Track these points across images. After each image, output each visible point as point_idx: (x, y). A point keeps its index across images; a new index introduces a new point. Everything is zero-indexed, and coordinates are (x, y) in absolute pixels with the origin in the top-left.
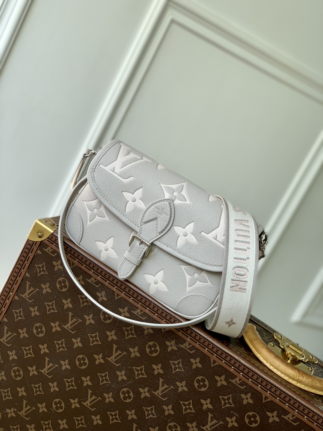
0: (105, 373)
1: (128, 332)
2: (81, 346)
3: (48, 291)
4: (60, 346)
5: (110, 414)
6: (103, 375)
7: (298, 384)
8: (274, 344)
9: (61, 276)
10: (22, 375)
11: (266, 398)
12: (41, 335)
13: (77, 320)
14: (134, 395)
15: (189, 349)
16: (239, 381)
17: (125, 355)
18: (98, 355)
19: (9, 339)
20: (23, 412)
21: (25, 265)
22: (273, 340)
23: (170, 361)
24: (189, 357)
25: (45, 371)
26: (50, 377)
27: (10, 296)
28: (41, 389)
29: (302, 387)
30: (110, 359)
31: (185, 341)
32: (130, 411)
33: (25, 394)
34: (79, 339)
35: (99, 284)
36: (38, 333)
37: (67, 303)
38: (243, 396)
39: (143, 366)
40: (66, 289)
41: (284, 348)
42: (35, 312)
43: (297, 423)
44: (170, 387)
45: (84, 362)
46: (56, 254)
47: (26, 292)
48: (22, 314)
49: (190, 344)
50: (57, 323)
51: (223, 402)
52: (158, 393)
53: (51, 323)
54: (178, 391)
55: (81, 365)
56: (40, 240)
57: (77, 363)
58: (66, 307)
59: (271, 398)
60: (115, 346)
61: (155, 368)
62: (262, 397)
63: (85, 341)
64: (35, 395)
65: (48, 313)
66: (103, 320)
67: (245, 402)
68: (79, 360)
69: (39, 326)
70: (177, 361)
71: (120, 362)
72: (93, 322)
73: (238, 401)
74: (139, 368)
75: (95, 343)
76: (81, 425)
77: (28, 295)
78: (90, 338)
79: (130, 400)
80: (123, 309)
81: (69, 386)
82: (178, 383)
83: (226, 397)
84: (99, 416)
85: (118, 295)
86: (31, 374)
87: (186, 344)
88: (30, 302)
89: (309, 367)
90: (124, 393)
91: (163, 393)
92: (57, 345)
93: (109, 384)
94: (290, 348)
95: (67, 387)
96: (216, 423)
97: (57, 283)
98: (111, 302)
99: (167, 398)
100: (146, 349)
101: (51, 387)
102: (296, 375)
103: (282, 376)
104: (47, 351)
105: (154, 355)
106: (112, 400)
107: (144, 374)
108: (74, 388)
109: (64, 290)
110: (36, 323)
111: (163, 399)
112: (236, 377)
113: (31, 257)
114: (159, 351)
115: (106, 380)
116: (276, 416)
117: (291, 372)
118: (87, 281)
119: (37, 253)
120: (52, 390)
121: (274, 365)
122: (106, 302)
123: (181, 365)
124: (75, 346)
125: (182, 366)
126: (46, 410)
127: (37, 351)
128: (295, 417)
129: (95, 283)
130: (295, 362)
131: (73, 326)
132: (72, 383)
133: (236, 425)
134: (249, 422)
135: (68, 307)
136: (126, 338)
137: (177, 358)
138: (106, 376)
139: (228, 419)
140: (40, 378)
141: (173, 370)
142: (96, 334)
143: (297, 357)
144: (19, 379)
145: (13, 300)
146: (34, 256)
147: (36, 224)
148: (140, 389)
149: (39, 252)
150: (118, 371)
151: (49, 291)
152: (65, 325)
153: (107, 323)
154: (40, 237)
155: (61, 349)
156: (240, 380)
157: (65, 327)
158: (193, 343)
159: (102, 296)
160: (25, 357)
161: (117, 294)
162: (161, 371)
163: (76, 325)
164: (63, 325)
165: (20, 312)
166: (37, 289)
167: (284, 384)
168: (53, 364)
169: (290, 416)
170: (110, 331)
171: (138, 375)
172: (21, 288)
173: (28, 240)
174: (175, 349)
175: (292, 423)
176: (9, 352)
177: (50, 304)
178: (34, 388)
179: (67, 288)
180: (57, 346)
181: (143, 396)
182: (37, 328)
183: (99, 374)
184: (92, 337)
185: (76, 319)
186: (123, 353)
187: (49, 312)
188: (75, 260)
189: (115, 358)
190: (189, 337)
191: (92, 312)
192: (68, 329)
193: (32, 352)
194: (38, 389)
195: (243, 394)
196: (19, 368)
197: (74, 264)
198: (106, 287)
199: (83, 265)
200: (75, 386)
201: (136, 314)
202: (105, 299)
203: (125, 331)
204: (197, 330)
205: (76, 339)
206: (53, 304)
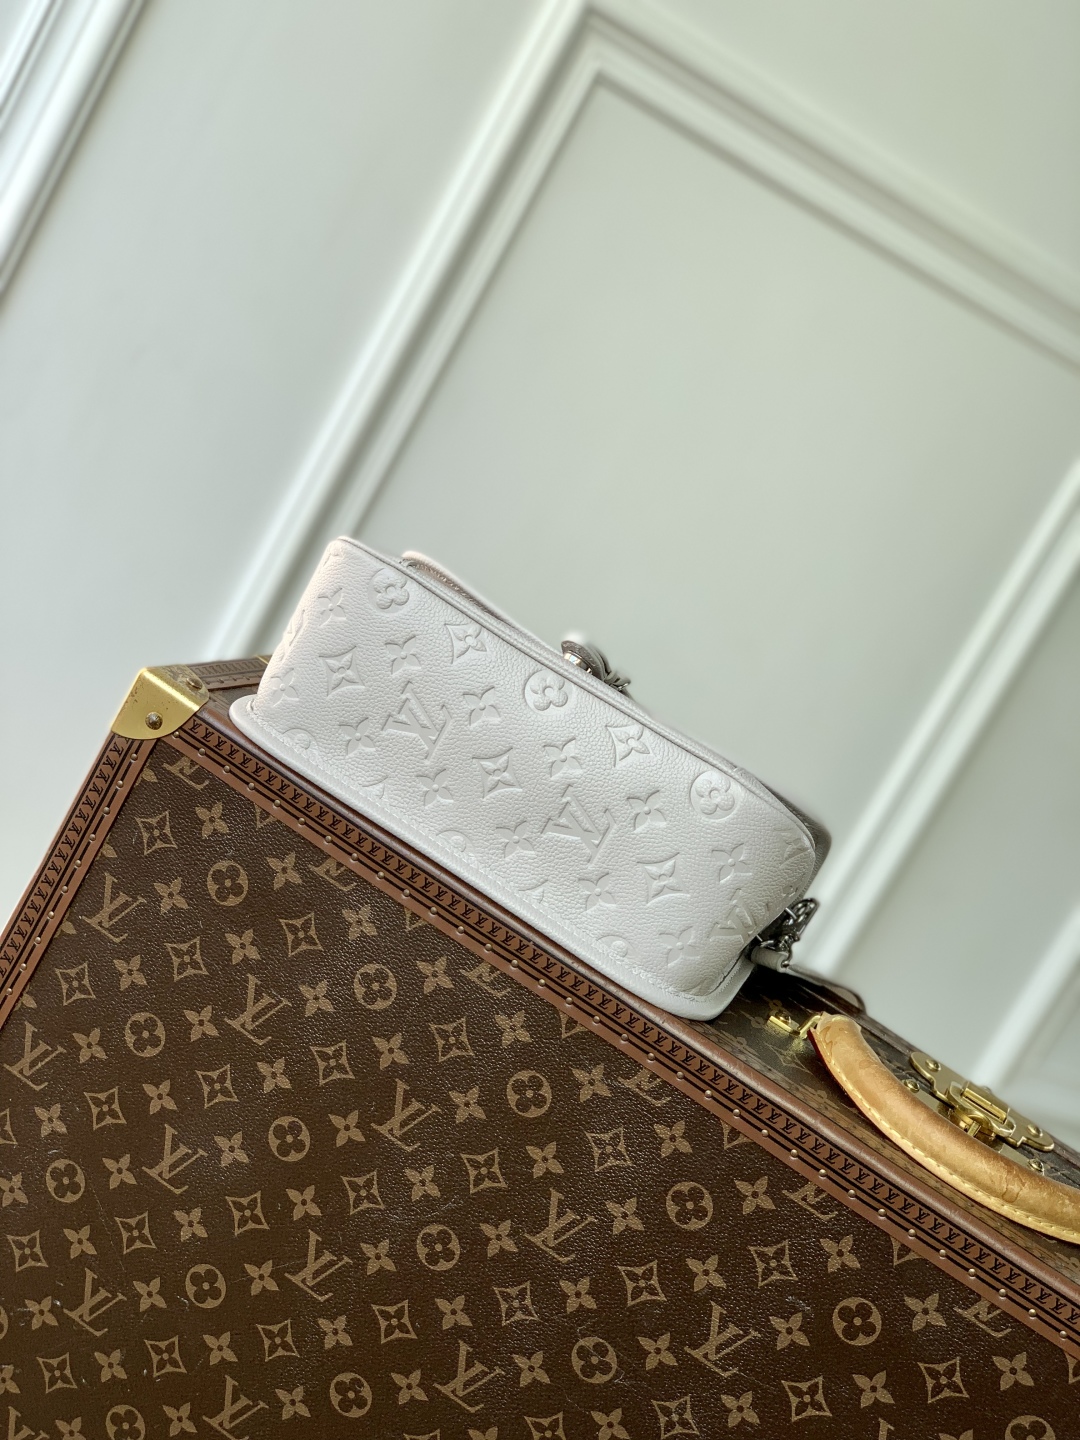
0: (368, 1176)
1: (447, 1041)
2: (289, 1086)
3: (179, 905)
4: (217, 1086)
5: (382, 1312)
6: (360, 1181)
7: (1006, 1207)
8: (915, 1086)
9: (223, 856)
10: (83, 1185)
11: (905, 1249)
12: (150, 1052)
13: (273, 1001)
14: (462, 1247)
15: (649, 1092)
16: (816, 1196)
17: (434, 1117)
18: (345, 1117)
19: (40, 1065)
20: (84, 1309)
21: (102, 817)
22: (911, 1074)
23: (587, 1135)
24: (649, 1118)
25: (160, 1172)
26: (178, 1192)
27: (47, 921)
28: (146, 1231)
29: (1018, 1216)
30: (383, 1130)
31: (638, 1066)
32: (450, 1301)
33: (91, 1250)
34: (280, 1064)
35: (352, 880)
36: (140, 1044)
37: (243, 946)
38: (827, 1244)
39: (496, 1152)
40: (240, 899)
41: (949, 1097)
42: (131, 973)
43: (1002, 1330)
44: (586, 1219)
45: (295, 1138)
46: (207, 782)
47: (102, 907)
48: (86, 982)
49: (654, 1077)
50: (207, 1013)
51: (760, 1266)
52: (544, 1239)
53: (187, 1013)
54: (612, 1231)
55: (284, 1149)
56: (153, 734)
57: (274, 1142)
58: (237, 958)
59: (919, 1251)
60: (401, 1087)
61: (535, 1157)
62: (891, 1247)
63: (301, 1071)
64: (125, 1252)
65: (177, 978)
66: (362, 1001)
67: (833, 1265)
68: (280, 1132)
69: (146, 1021)
70: (611, 1134)
71: (419, 1139)
72: (329, 1007)
73: (810, 1261)
74: (481, 1158)
75: (336, 1075)
76: (280, 1352)
77: (110, 919)
78: (319, 1060)
79: (450, 1265)
80: (432, 962)
81: (243, 1221)
82: (611, 1206)
83: (770, 1251)
84: (344, 1318)
85: (415, 917)
86: (114, 1183)
87: (642, 1078)
88: (114, 943)
89: (1031, 1160)
90: (428, 1241)
91: (560, 1240)
92: (204, 1084)
93: (380, 1210)
94: (967, 1098)
95: (236, 1222)
96: (738, 1337)
97: (209, 878)
98: (391, 942)
99: (573, 1256)
100: (506, 1096)
101: (182, 1226)
102: (1001, 1176)
103: (954, 1180)
104: (171, 1105)
105: (534, 1113)
106: (390, 1266)
107: (500, 1176)
108: (260, 1227)
109: (232, 901)
110: (134, 1013)
111: (561, 1259)
112: (807, 1181)
113: (123, 793)
114: (549, 1101)
115: (371, 1198)
116: (937, 1310)
117: (981, 1165)
118: (312, 872)
119: (143, 780)
120: (185, 1234)
121: (928, 1143)
122: (373, 941)
123: (621, 1147)
124: (268, 1086)
125: (627, 1150)
126: (161, 1303)
127: (135, 1105)
128: (998, 1312)
129: (338, 879)
130: (987, 1140)
131: (261, 1020)
132: (252, 1210)
133: (802, 1340)
134: (845, 1331)
135: (246, 959)
136: (441, 1059)
137: (609, 1124)
138: (368, 1184)
139: (775, 1322)
140: (147, 1197)
141: (594, 1162)
142: (337, 1047)
143: (994, 1125)
144: (70, 1198)
145: (56, 936)
146: (132, 788)
147: (142, 681)
148: (484, 1227)
149: (149, 776)
150: (412, 1168)
151: (182, 903)
152: (234, 1017)
153: (375, 1011)
154: (155, 725)
155: (220, 1098)
156: (819, 1191)
157: (235, 1024)
158: (665, 1074)
159: (360, 922)
160: (95, 1127)
161: (413, 914)
162: (557, 1168)
163: (271, 1016)
164: (226, 1019)
165: (80, 977)
166: (141, 900)
167: (961, 1204)
168: (190, 1148)
169: (981, 1308)
170: (385, 1036)
171: (479, 1180)
172: (86, 896)
173: (113, 736)
174: (605, 1092)
175: (989, 1331)
176: (38, 1111)
177: (184, 947)
178: (122, 1229)
179: (243, 896)
180: (206, 1089)
181: (492, 1250)
182: (137, 1028)
183: (345, 1179)
184: (325, 1057)
185: (273, 997)
186: (428, 1108)
187: (179, 973)
188: (273, 801)
189: (403, 1124)
190: (651, 1055)
191: (327, 974)
192: (242, 1030)
193: (118, 1110)
194: (136, 1233)
195: (828, 1237)
196: (71, 1163)
197: (268, 814)
198: (375, 890)
199: (298, 818)
200: (263, 1220)
201: (476, 980)
202: (370, 930)
203: (437, 1036)
204: (678, 1029)
205: (271, 1063)
206: (196, 947)
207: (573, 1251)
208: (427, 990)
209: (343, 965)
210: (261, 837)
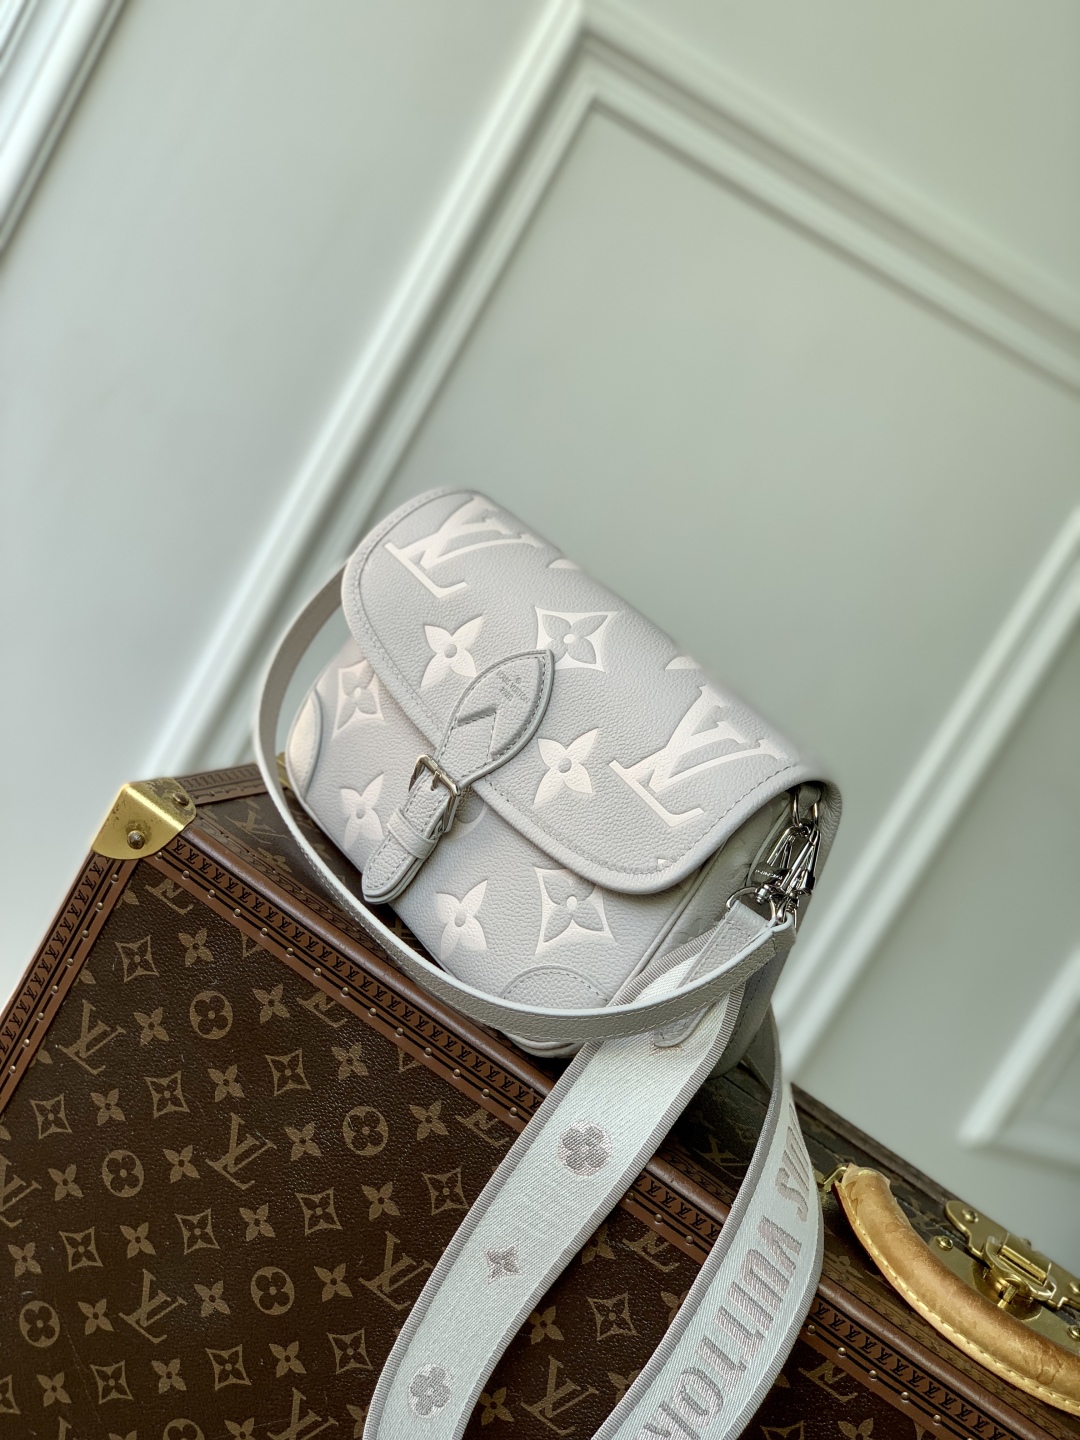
0: (355, 1334)
1: (441, 1192)
2: (272, 1235)
3: (160, 1037)
4: (197, 1231)
6: (347, 1339)
7: (1041, 1389)
8: (948, 1243)
9: (206, 986)
10: (57, 1329)
11: (930, 1436)
12: (127, 1192)
13: (258, 1143)
15: (656, 1257)
16: (835, 1375)
18: (331, 1270)
19: (14, 1200)
21: (81, 941)
22: (945, 1228)
23: (590, 1301)
24: (655, 1284)
25: (138, 1319)
26: (156, 1341)
27: (22, 1050)
28: (123, 1381)
29: (1054, 1399)
30: (372, 1285)
31: (642, 1229)
33: (65, 1399)
34: (264, 1211)
35: (343, 1015)
36: (118, 1183)
37: (226, 1083)
38: (846, 1427)
40: (223, 1033)
41: (985, 1254)
42: (108, 1108)
44: (587, 1389)
45: (279, 1290)
46: (191, 907)
47: (80, 1037)
48: (62, 1115)
49: (661, 1240)
50: (188, 1153)
52: (543, 1409)
53: (166, 1152)
55: (267, 1301)
56: (135, 854)
57: (256, 1294)
58: (219, 1095)
60: (391, 1240)
62: (914, 1433)
63: (285, 1219)
64: (101, 1402)
65: (156, 1114)
66: (351, 1146)
68: (263, 1283)
69: (123, 1159)
70: (614, 1300)
71: (410, 1297)
72: (316, 1152)
75: (323, 1225)
77: (88, 1049)
78: (304, 1209)
80: (426, 1106)
81: (224, 1376)
82: (614, 1377)
83: (784, 1432)
85: (408, 1058)
86: (89, 1329)
87: (649, 1240)
88: (91, 1075)
89: (1073, 1327)
91: (559, 1411)
92: (183, 1229)
93: (368, 1371)
94: (1004, 1256)
95: (217, 1376)
97: (192, 1009)
98: (383, 1083)
99: (573, 1428)
101: (160, 1377)
102: (1036, 1357)
103: (985, 1358)
104: (149, 1249)
108: (242, 1382)
109: (216, 1034)
110: (111, 1150)
111: (559, 1431)
112: (824, 1359)
113: (102, 915)
115: (358, 1357)
117: (1015, 1345)
118: (300, 1006)
119: (124, 903)
120: (163, 1386)
121: (958, 1318)
122: (363, 1081)
123: (626, 1315)
124: (251, 1234)
125: (632, 1318)
127: (112, 1247)
129: (328, 1013)
130: (1024, 1305)
131: (244, 1163)
132: (234, 1364)
135: (229, 1097)
136: (434, 1212)
137: (614, 1289)
138: (356, 1342)
140: (123, 1344)
141: (596, 1330)
142: (324, 1194)
143: (1032, 1289)
144: (44, 1343)
145: (31, 1065)
146: (112, 911)
147: (124, 797)
149: (131, 898)
151: (163, 1036)
152: (216, 1159)
153: (365, 1157)
154: (136, 845)
155: (200, 1244)
156: (837, 1370)
157: (217, 1166)
158: (673, 1238)
159: (350, 1061)
160: (71, 1268)
161: (406, 1054)
162: (556, 1333)
163: (255, 1159)
164: (207, 1160)
165: (55, 1109)
166: (120, 1030)
167: (991, 1388)
168: (168, 1296)
170: (375, 1185)
172: (63, 1024)
173: (93, 855)
174: (609, 1254)
176: (12, 1249)
177: (165, 1082)
178: (98, 1378)
179: (227, 1029)
180: (186, 1234)
182: (114, 1166)
183: (331, 1336)
184: (311, 1205)
185: (257, 1138)
186: (420, 1263)
187: (159, 1110)
188: (260, 929)
189: (393, 1281)
190: (659, 1216)
191: (315, 1116)
192: (224, 1173)
193: (95, 1252)
194: (112, 1383)
195: (847, 1420)
196: (46, 1305)
197: (255, 943)
198: (366, 1027)
199: (286, 948)
200: (245, 1375)
201: (472, 1127)
202: (362, 1070)
203: (430, 1186)
204: (688, 1189)
205: (254, 1210)
206: (177, 1082)
207: (573, 1424)
208: (420, 1136)
209: (331, 1107)
210: (248, 967)
